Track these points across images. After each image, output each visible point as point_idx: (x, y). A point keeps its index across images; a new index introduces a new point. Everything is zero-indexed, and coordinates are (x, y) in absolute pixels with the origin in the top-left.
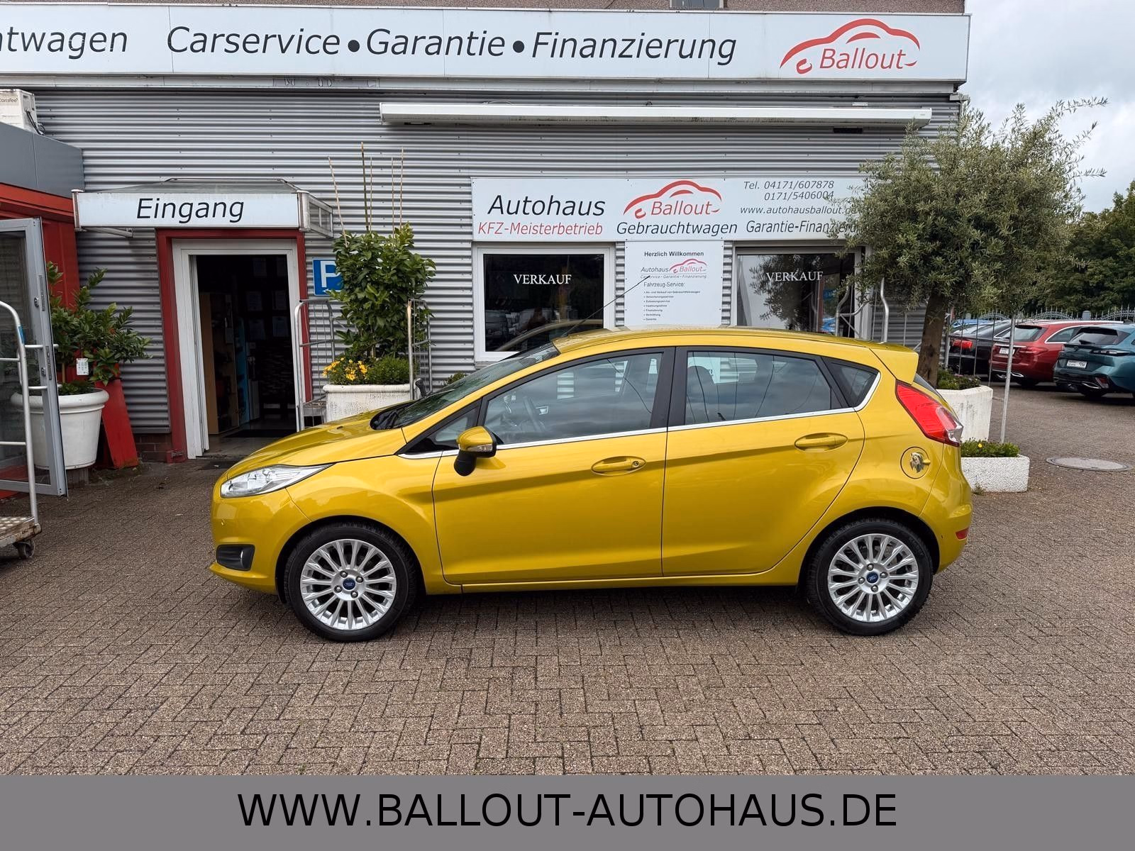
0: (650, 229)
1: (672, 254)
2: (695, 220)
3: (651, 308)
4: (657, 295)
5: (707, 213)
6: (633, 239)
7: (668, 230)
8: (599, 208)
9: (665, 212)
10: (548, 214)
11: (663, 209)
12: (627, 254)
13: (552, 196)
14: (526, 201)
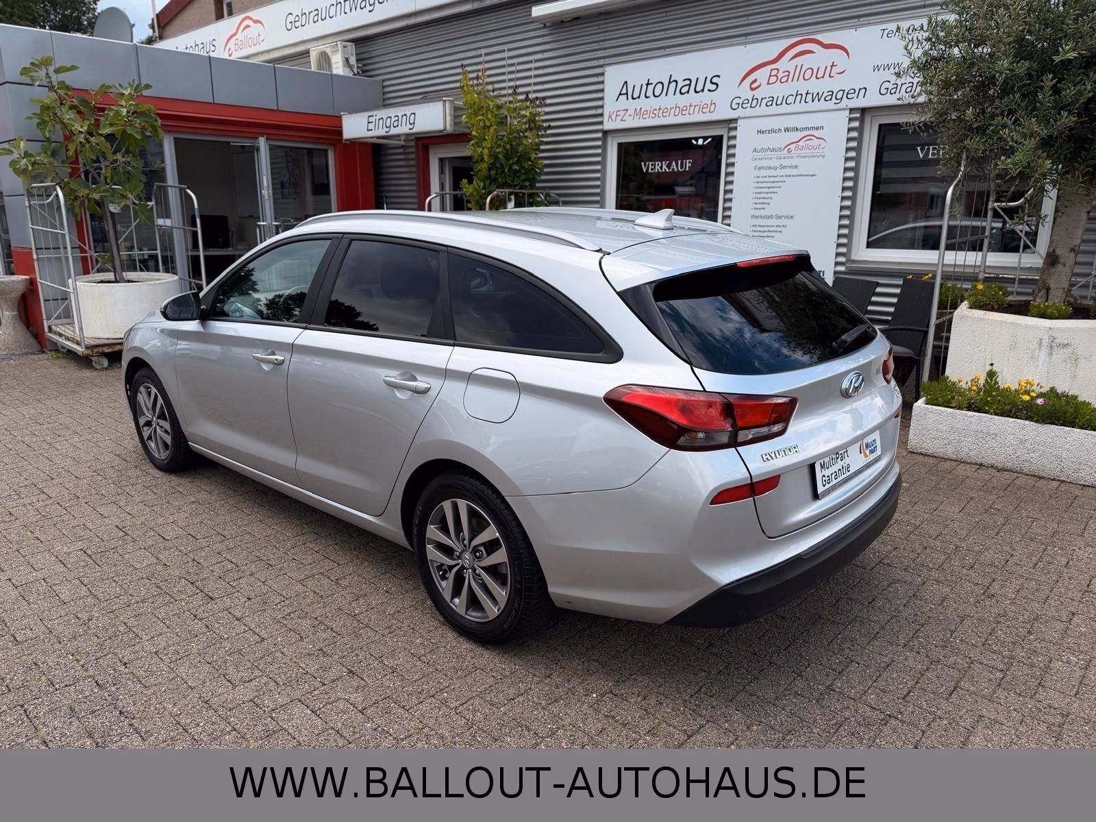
0: (764, 102)
1: (787, 130)
2: (815, 86)
3: (762, 196)
4: (767, 179)
5: (830, 76)
6: (747, 115)
7: (784, 100)
8: (714, 82)
9: (782, 80)
10: (666, 95)
11: (780, 78)
12: (738, 133)
13: (671, 76)
14: (648, 84)
